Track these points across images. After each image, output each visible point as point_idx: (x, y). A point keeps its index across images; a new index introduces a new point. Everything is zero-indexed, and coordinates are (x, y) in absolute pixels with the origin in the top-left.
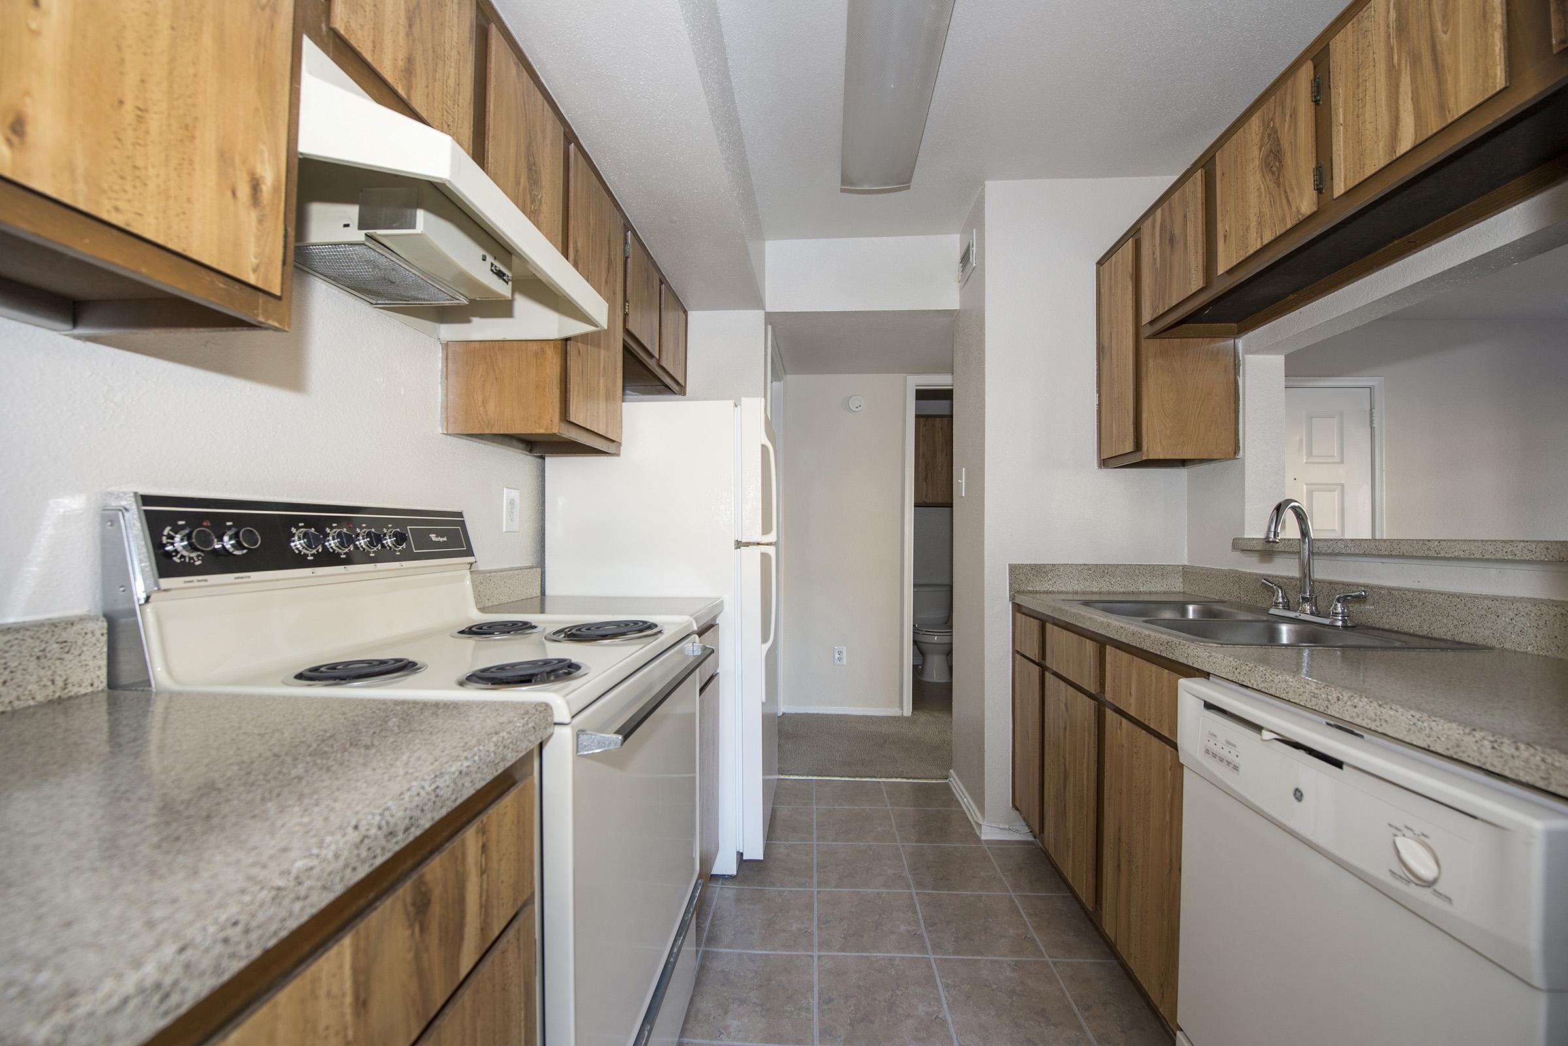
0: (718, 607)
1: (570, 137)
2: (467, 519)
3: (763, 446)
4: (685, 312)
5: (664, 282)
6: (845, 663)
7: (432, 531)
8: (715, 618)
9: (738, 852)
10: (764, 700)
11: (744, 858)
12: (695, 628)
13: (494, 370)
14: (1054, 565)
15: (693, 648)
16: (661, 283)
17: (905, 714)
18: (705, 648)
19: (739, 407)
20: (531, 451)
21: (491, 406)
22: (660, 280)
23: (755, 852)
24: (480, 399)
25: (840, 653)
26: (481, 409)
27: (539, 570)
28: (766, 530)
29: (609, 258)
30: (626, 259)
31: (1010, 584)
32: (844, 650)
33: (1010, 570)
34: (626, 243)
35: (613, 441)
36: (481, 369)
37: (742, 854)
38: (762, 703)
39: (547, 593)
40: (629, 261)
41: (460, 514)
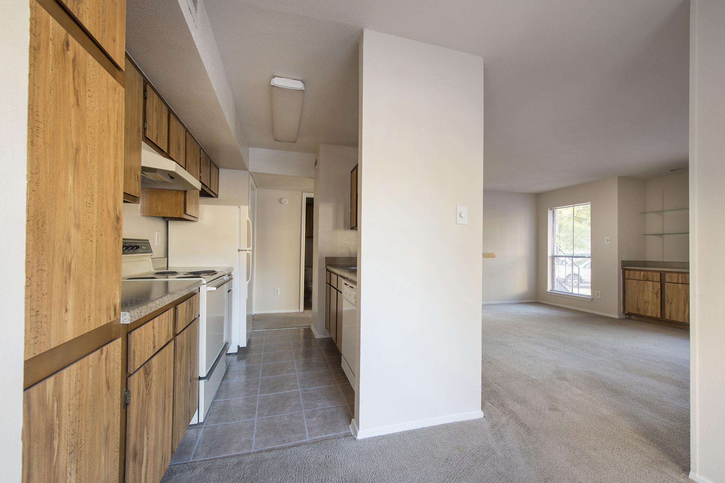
0: (232, 269)
1: (187, 131)
2: (150, 242)
3: (247, 220)
4: (218, 169)
5: (211, 161)
6: (279, 294)
7: (142, 245)
8: (231, 272)
9: (238, 346)
10: (247, 298)
11: (240, 347)
12: (227, 273)
13: (160, 198)
14: (338, 257)
15: (226, 278)
16: (211, 162)
17: (301, 311)
18: (230, 278)
19: (240, 208)
20: (164, 219)
21: (159, 208)
22: (210, 161)
23: (244, 344)
24: (155, 206)
25: (277, 291)
26: (156, 209)
27: (166, 258)
28: (248, 246)
29: (196, 161)
30: (200, 158)
31: (326, 263)
32: (279, 290)
33: (326, 259)
34: (200, 154)
35: (196, 217)
36: (155, 197)
37: (239, 346)
38: (247, 299)
39: (169, 266)
40: (202, 159)
41: (148, 240)
